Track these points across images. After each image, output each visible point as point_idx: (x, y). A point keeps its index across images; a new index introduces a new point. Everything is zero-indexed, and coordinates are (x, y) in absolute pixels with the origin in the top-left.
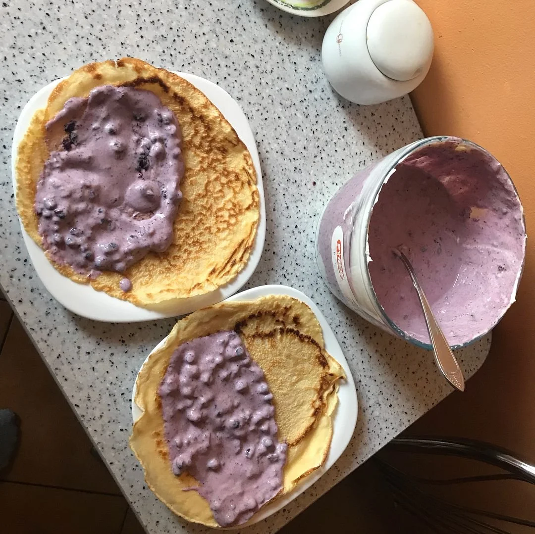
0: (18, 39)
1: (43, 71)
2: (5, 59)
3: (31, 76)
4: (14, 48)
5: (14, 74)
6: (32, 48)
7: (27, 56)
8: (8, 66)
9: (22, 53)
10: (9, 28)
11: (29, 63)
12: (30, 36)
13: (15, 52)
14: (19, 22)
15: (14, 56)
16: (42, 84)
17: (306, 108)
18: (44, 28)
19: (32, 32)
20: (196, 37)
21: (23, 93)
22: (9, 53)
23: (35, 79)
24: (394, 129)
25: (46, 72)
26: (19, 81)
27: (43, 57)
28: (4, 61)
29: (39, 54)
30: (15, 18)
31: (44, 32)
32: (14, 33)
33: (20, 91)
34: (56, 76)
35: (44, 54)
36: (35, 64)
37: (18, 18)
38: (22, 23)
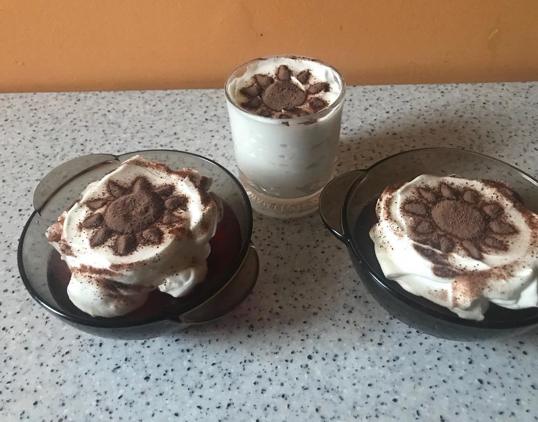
0: (185, 383)
1: (229, 373)
2: (199, 407)
3: (229, 389)
4: (193, 392)
5: (219, 407)
6: (201, 373)
7: (207, 383)
8: (208, 409)
9: (202, 386)
10: (171, 386)
11: (215, 384)
12: (189, 369)
13: (198, 392)
14: (170, 373)
15: (201, 396)
16: (243, 382)
18: (188, 351)
19: (186, 364)
21: (243, 408)
22: (195, 400)
23: (234, 387)
25: (232, 371)
26: (229, 405)
27: (216, 366)
28: (202, 410)
29: (211, 369)
30: (165, 375)
31: (191, 353)
32: (178, 383)
33: (241, 410)
34: (241, 363)
35: (213, 364)
36: (218, 379)
37: (166, 371)
38: (172, 370)
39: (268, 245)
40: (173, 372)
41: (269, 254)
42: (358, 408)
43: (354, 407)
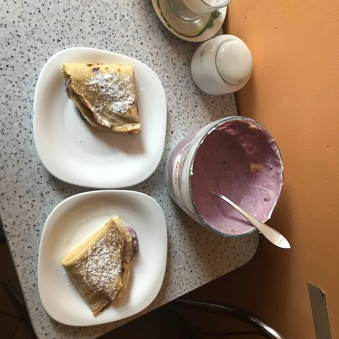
0: (23, 13)
1: (33, 33)
3: (26, 35)
4: (20, 17)
5: (16, 31)
6: (30, 20)
7: (26, 24)
8: (14, 26)
9: (24, 21)
10: (20, 6)
11: (27, 28)
12: (30, 13)
13: (21, 20)
14: (26, 5)
15: (19, 22)
16: (31, 40)
17: (176, 90)
18: (39, 11)
19: (32, 12)
20: (122, 37)
21: (19, 43)
22: (17, 20)
23: (27, 36)
24: (223, 113)
25: (35, 35)
26: (19, 35)
27: (35, 26)
28: (13, 23)
29: (33, 24)
30: (25, 2)
31: (39, 13)
32: (22, 10)
33: (18, 41)
34: (40, 38)
35: (36, 25)
36: (29, 29)
37: (27, 3)
38: (28, 5)
39: (107, 43)
40: (27, 6)
41: (101, 44)
42: (32, 93)
43: (32, 91)
